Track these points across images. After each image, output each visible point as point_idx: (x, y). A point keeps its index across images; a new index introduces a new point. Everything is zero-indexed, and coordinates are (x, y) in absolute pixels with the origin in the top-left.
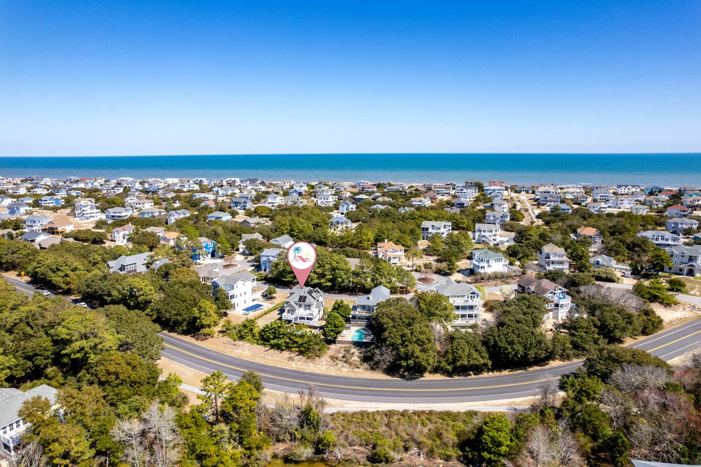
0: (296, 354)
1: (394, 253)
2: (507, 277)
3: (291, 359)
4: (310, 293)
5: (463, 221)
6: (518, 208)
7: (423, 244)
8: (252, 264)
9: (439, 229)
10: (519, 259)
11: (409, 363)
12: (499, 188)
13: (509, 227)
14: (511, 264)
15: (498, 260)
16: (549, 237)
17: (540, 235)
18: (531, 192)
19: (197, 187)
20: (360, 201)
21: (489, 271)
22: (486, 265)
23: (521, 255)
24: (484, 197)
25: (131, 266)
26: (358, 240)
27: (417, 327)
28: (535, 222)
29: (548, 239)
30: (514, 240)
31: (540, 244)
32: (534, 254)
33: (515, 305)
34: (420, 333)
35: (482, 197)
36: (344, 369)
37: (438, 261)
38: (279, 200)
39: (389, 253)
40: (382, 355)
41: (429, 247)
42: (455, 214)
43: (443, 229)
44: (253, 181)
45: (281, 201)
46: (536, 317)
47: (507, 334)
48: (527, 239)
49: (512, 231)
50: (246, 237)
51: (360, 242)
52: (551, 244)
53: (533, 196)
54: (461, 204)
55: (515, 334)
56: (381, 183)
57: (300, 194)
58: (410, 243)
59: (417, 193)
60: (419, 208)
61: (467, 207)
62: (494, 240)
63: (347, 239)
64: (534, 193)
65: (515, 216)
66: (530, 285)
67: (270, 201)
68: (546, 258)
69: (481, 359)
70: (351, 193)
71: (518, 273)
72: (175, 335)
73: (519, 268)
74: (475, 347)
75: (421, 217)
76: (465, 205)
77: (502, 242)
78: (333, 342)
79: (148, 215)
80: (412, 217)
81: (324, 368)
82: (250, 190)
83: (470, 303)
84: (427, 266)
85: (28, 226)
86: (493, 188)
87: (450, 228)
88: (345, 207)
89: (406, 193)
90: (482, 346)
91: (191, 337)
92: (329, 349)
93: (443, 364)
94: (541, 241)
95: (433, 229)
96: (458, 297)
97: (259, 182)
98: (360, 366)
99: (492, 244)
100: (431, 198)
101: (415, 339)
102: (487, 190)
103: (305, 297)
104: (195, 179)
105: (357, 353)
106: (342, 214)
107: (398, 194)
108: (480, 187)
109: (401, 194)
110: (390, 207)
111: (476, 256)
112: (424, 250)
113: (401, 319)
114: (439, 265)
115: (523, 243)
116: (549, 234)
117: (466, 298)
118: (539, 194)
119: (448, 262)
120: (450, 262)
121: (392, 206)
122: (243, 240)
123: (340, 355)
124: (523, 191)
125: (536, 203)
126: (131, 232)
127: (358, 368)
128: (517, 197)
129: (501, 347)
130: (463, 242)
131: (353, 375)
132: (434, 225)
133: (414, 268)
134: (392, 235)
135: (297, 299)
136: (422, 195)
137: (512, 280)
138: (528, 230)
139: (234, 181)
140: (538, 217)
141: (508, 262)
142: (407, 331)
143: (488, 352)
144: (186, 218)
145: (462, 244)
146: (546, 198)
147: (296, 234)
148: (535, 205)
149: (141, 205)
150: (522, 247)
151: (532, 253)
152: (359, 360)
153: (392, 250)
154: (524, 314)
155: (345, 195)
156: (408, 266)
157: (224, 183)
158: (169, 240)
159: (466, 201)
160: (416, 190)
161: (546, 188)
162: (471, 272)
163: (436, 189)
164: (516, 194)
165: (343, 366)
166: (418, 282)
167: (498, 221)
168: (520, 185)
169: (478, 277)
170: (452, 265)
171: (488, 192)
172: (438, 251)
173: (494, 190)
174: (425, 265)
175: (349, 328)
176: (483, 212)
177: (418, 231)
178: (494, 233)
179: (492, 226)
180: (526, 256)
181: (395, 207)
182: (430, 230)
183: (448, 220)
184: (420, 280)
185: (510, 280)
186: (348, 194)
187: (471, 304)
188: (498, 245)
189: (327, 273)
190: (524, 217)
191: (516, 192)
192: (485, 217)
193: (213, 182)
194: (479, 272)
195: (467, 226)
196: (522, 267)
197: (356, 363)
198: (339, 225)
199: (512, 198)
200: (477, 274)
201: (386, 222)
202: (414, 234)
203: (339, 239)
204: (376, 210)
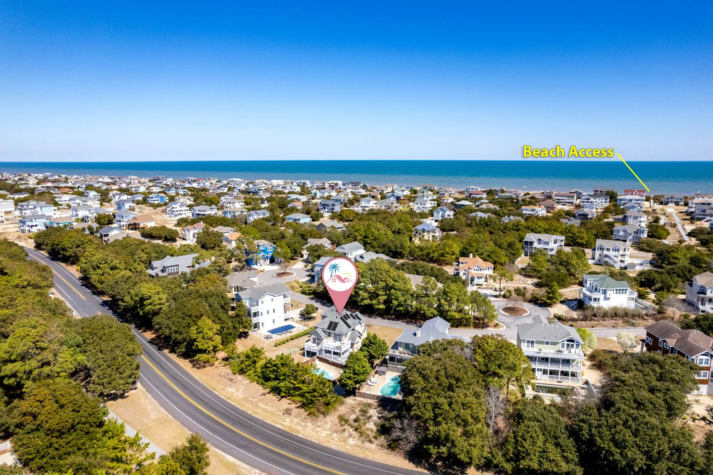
0: (298, 405)
1: (479, 272)
2: (634, 316)
3: (288, 412)
4: (344, 319)
5: (582, 235)
6: (662, 222)
7: (522, 261)
8: (308, 273)
9: (547, 243)
10: (655, 291)
11: (440, 451)
12: (638, 197)
13: (644, 245)
14: (641, 296)
15: (619, 291)
16: (705, 262)
17: (691, 259)
18: (682, 203)
19: (298, 189)
20: (460, 208)
21: (605, 305)
22: (602, 297)
23: (659, 285)
24: (616, 207)
25: (173, 268)
26: (441, 252)
27: (459, 394)
28: (684, 241)
29: (704, 265)
30: (651, 263)
31: (690, 271)
32: (680, 284)
33: (637, 370)
34: (463, 405)
35: (613, 208)
36: (351, 441)
37: (538, 285)
38: (372, 204)
39: (472, 271)
40: (403, 430)
41: (529, 265)
42: (572, 226)
43: (554, 244)
44: (355, 184)
45: (375, 205)
46: (672, 398)
47: (615, 427)
48: (670, 263)
49: (650, 251)
50: (312, 242)
51: (443, 255)
52: (708, 273)
53: (685, 209)
54: (583, 215)
55: (630, 427)
56: (493, 189)
57: (398, 198)
58: (504, 259)
59: (533, 201)
60: (527, 218)
61: (591, 218)
62: (621, 261)
63: (427, 251)
64: (686, 204)
65: (656, 231)
66: (667, 337)
67: (363, 204)
68: (699, 293)
69: (563, 464)
70: (455, 198)
71: (651, 312)
72: (173, 356)
73: (654, 305)
74: (556, 438)
75: (528, 228)
76: (589, 217)
77: (633, 266)
78: (352, 392)
79: (230, 214)
80: (516, 228)
81: (324, 433)
82: (348, 193)
83: (566, 355)
84: (519, 292)
85: (117, 221)
86: (629, 197)
87: (563, 244)
88: (440, 214)
89: (518, 200)
90: (569, 438)
91: (190, 361)
92: (342, 403)
93: (499, 459)
94: (693, 268)
95: (539, 243)
96: (547, 343)
97: (362, 185)
98: (373, 440)
99: (617, 267)
100: (547, 208)
101: (452, 415)
102: (621, 200)
103: (336, 324)
104: (299, 182)
105: (375, 418)
106: (436, 221)
107: (508, 201)
108: (612, 196)
109: (512, 202)
110: (494, 216)
111: (588, 283)
112: (523, 269)
113: (437, 378)
114: (537, 290)
115: (663, 268)
116: (706, 258)
117: (559, 347)
118: (694, 206)
119: (547, 289)
120: (551, 288)
121: (496, 214)
122: (308, 245)
123: (353, 417)
124: (672, 202)
125: (688, 217)
126: (201, 231)
127: (371, 442)
128: (662, 210)
129: (600, 449)
130: (574, 262)
131: (360, 454)
132: (541, 238)
133: (502, 293)
134: (482, 248)
135: (326, 326)
136: (537, 204)
137: (641, 321)
138: (673, 251)
139: (337, 184)
140: (690, 235)
141: (636, 295)
142: (442, 401)
143: (579, 450)
144: (263, 219)
145: (573, 265)
146: (705, 211)
147: (369, 242)
148: (687, 219)
149: (231, 205)
150: (662, 273)
151: (676, 283)
152: (375, 429)
153: (476, 268)
154: (652, 390)
155: (446, 201)
156: (496, 290)
157: (327, 186)
158: (231, 241)
159: (592, 212)
160: (533, 198)
161: (705, 198)
162: (580, 304)
163: (556, 198)
164: (661, 206)
165: (350, 436)
166: (503, 312)
167: (631, 237)
168: (667, 194)
169: (589, 313)
170: (553, 292)
171: (622, 202)
172: (539, 272)
173: (630, 200)
174: (516, 290)
175: (384, 373)
176: (611, 225)
177: (519, 245)
178: (621, 252)
179: (620, 244)
180: (666, 288)
181: (499, 215)
182: (536, 245)
183: (562, 233)
184: (506, 309)
185: (638, 321)
186: (451, 200)
187: (567, 357)
188: (626, 268)
189: (380, 293)
190: (668, 234)
191: (661, 203)
192: (612, 232)
193: (316, 185)
194: (591, 306)
195: (587, 241)
196: (658, 302)
197: (369, 433)
198: (425, 234)
199: (654, 210)
200: (587, 308)
201: (480, 232)
202: (513, 249)
203: (417, 250)
204: (474, 218)
